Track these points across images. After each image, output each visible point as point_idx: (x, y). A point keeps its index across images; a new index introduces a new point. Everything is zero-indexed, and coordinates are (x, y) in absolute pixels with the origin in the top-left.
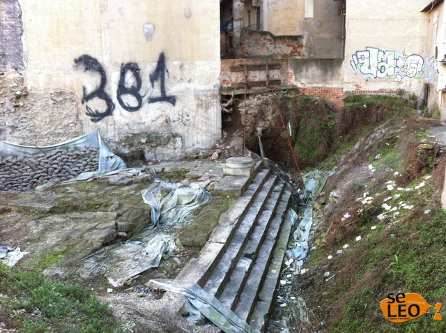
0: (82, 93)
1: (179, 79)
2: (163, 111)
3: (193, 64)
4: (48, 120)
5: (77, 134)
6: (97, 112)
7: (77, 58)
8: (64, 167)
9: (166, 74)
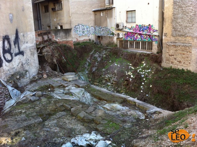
1: (23, 42)
2: (20, 60)
3: (27, 34)
9: (19, 40)
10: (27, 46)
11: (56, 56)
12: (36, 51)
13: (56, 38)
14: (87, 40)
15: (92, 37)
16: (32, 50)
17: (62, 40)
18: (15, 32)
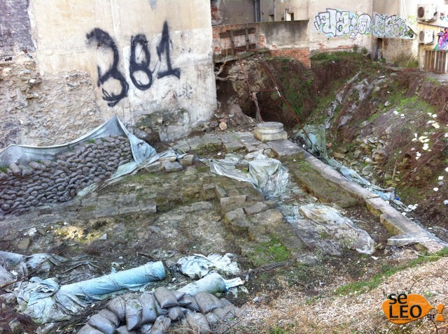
1: (181, 50)
2: (171, 86)
3: (191, 32)
4: (66, 111)
7: (89, 33)
9: (170, 45)
10: (189, 59)
11: (258, 84)
12: (213, 69)
13: (268, 42)
14: (348, 47)
15: (362, 41)
16: (201, 68)
17: (281, 47)
18: (161, 28)
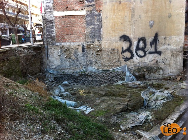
0: (121, 50)
1: (163, 44)
2: (155, 58)
4: (108, 60)
5: (118, 66)
6: (127, 57)
7: (121, 36)
8: (112, 78)
9: (158, 42)
12: (182, 54)
